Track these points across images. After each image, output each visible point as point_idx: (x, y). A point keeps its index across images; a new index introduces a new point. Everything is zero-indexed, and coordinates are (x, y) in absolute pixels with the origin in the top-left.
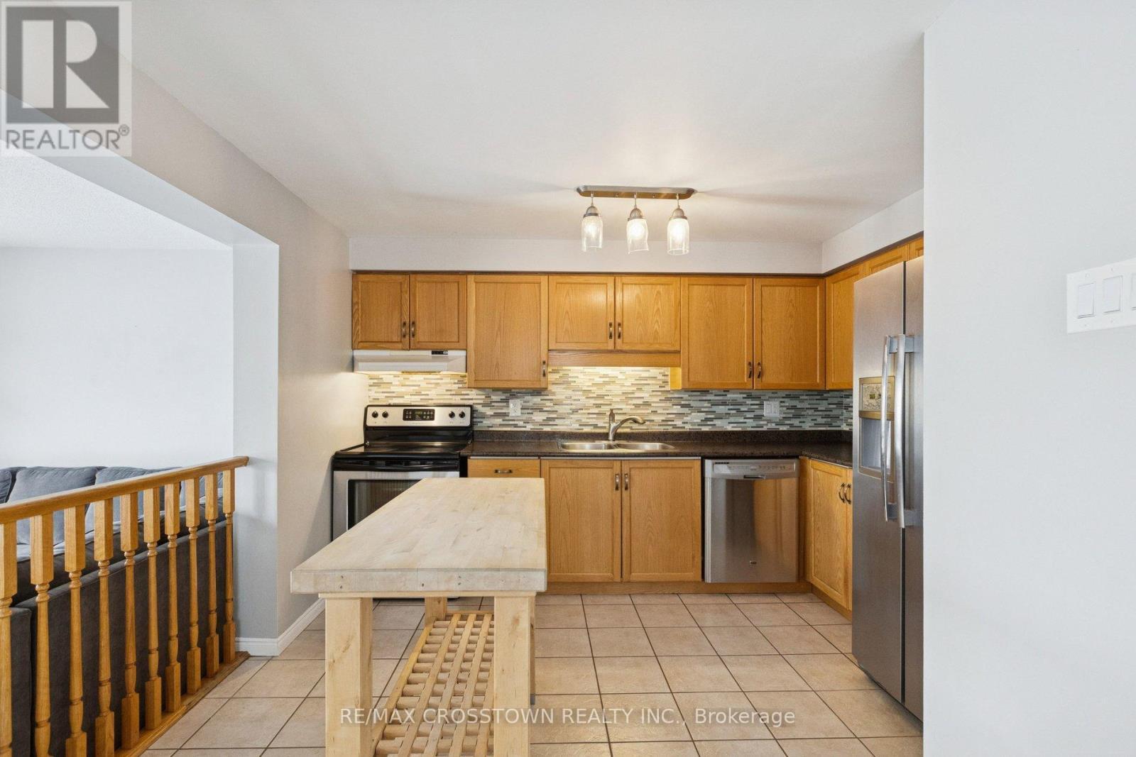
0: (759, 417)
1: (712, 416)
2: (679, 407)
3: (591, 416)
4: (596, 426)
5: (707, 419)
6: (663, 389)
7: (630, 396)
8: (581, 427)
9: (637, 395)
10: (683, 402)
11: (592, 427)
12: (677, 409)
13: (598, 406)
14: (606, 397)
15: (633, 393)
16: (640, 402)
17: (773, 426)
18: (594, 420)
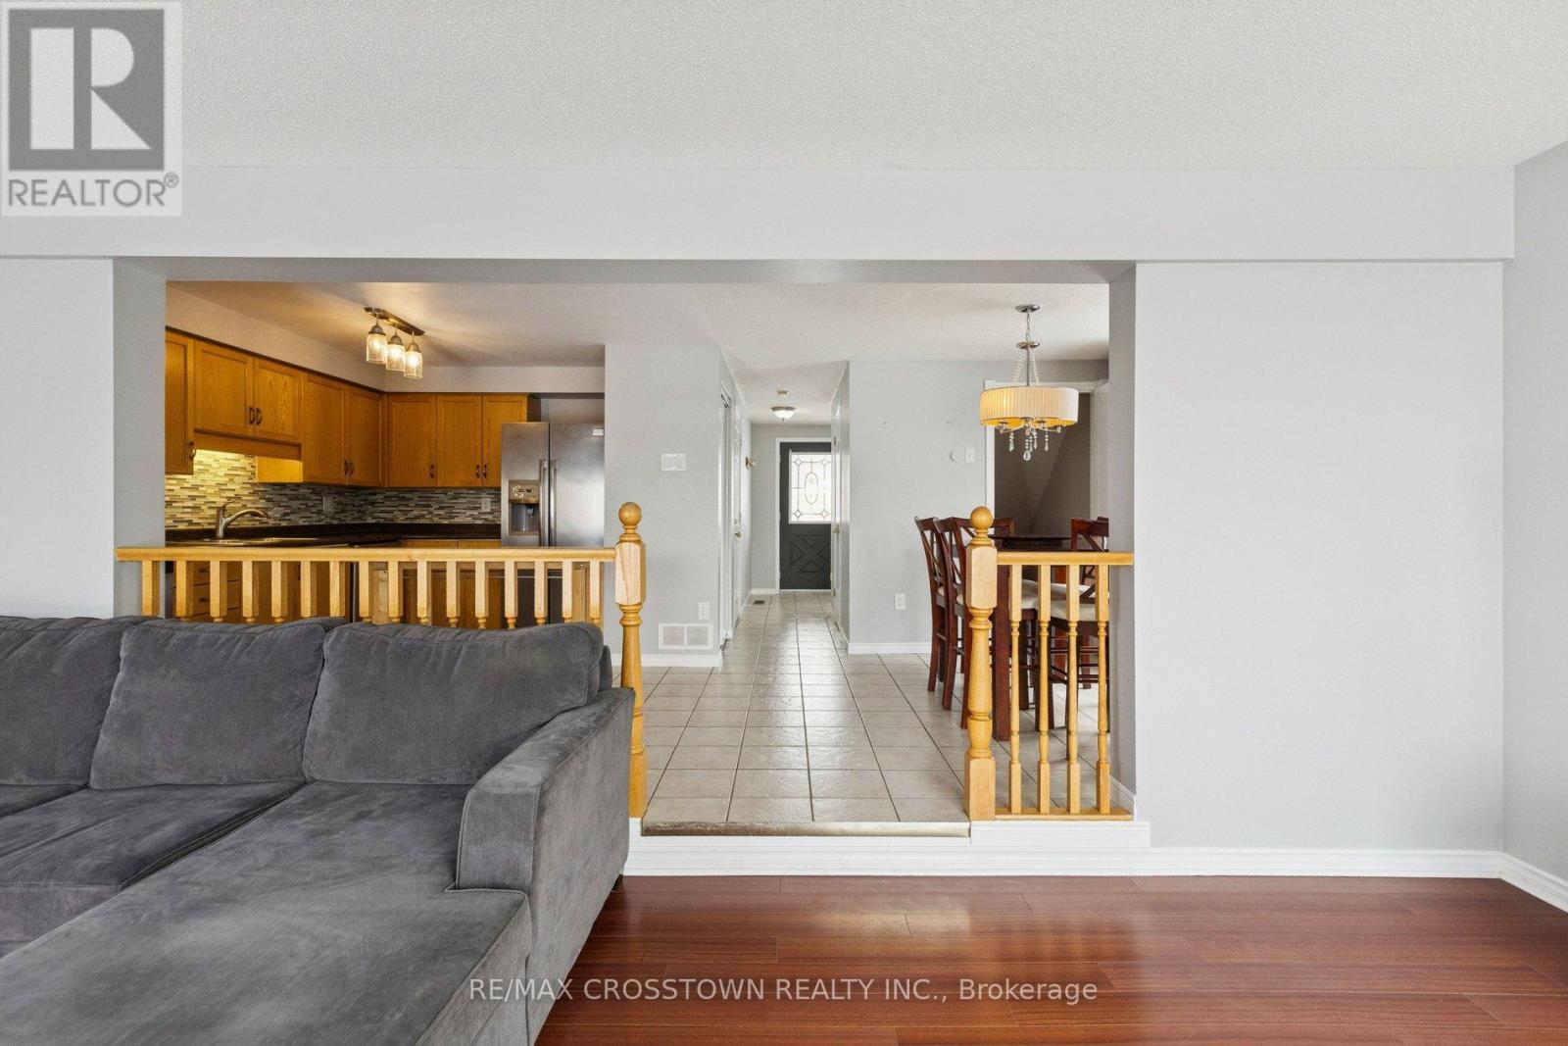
0: (320, 512)
1: (288, 511)
2: (264, 501)
3: (186, 510)
4: (190, 522)
5: (286, 514)
6: (251, 481)
7: (223, 487)
8: (176, 524)
9: (229, 487)
10: (267, 496)
11: (186, 524)
12: (262, 503)
13: (193, 498)
14: (201, 488)
15: (225, 485)
16: (232, 494)
17: (328, 520)
18: (189, 515)
